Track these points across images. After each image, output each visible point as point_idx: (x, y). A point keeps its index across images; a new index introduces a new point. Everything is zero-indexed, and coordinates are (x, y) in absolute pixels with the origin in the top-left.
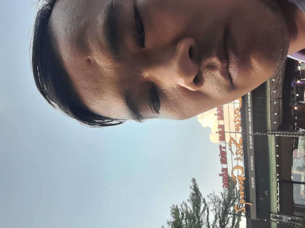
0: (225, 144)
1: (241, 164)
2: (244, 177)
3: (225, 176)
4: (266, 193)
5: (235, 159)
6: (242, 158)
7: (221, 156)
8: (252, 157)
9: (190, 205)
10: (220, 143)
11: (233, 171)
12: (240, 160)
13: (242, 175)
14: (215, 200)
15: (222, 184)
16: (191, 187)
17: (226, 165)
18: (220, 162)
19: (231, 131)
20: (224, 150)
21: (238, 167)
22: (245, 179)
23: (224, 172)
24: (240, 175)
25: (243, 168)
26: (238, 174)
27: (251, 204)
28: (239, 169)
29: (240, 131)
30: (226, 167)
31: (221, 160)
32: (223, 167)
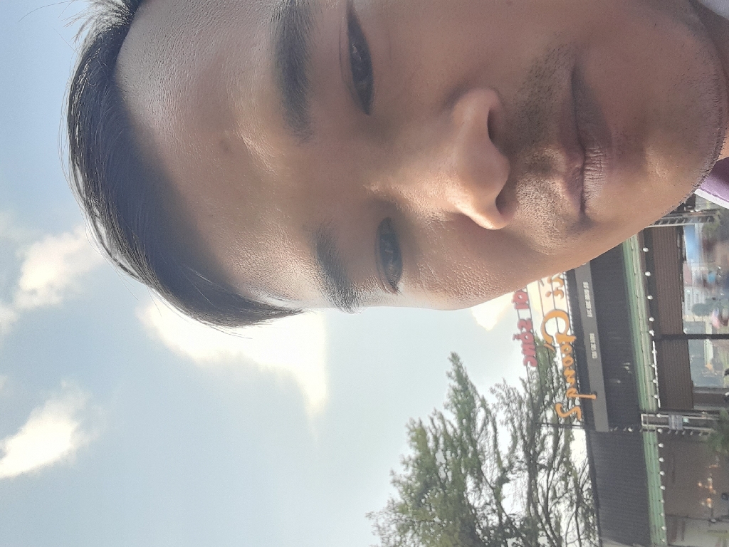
1: (563, 304)
2: (572, 335)
3: (527, 337)
4: (627, 368)
5: (548, 294)
6: (563, 289)
8: (586, 285)
9: (451, 417)
11: (544, 323)
12: (559, 296)
13: (566, 331)
14: (509, 398)
15: (522, 357)
16: (449, 375)
17: (528, 310)
18: (513, 305)
21: (556, 313)
22: (576, 341)
23: (524, 330)
24: (562, 331)
25: (568, 315)
26: (556, 331)
27: (593, 397)
28: (559, 319)
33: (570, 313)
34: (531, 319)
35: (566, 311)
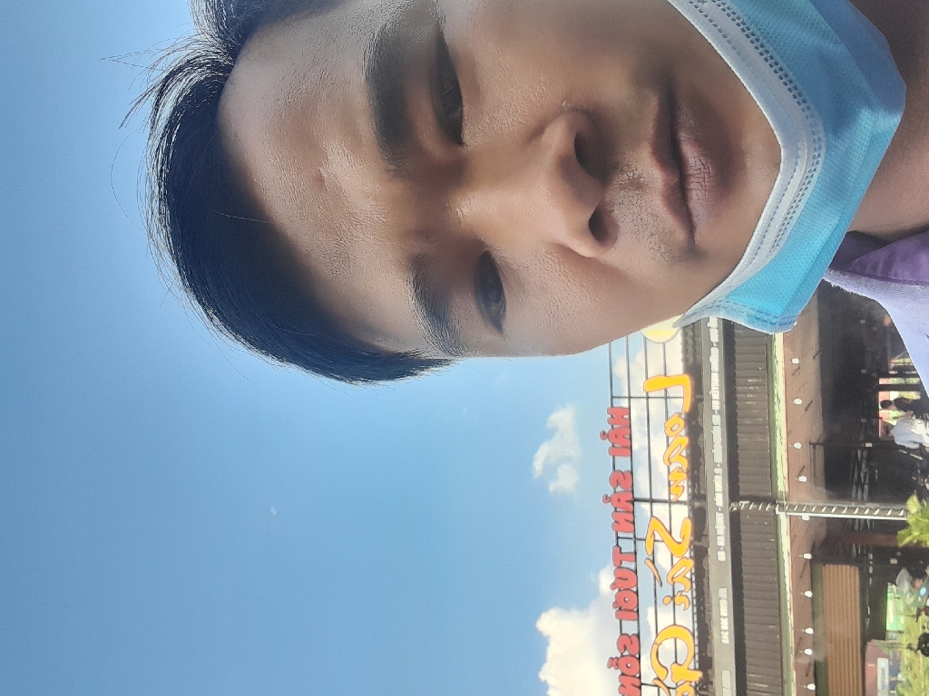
0: (632, 542)
1: (687, 618)
2: (696, 669)
3: (629, 665)
5: (667, 601)
7: (616, 591)
8: (723, 593)
10: (618, 538)
11: (657, 646)
13: (688, 662)
17: (636, 621)
18: (614, 611)
19: (654, 497)
20: (632, 566)
23: (626, 652)
25: (693, 635)
29: (684, 497)
30: (636, 632)
31: (615, 604)
32: (623, 632)
33: (696, 634)
34: (638, 636)
35: (692, 630)
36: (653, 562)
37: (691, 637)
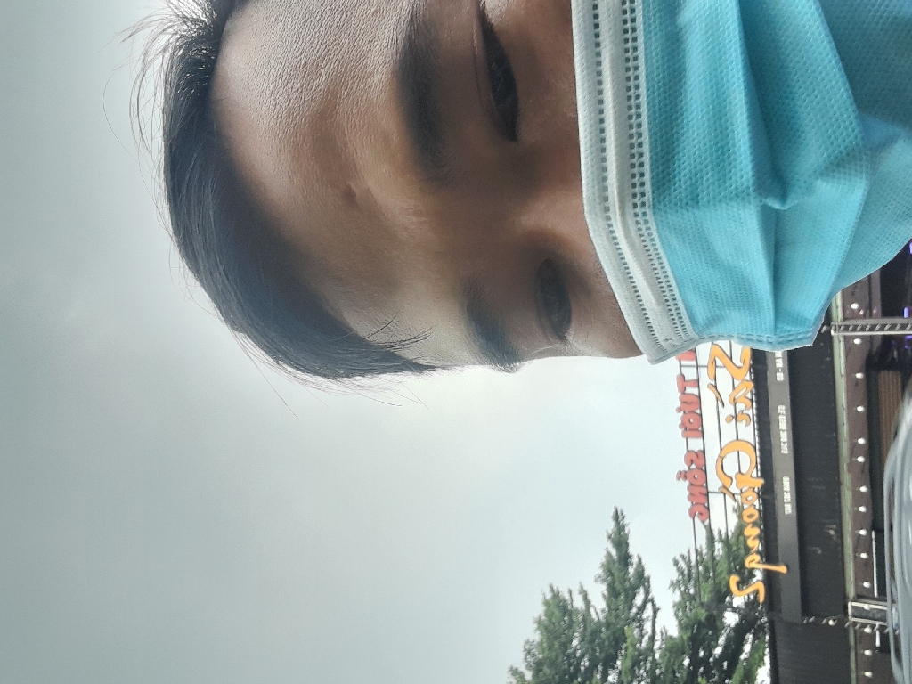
0: (695, 369)
2: (758, 477)
3: (696, 476)
5: (729, 419)
8: (782, 409)
10: (681, 366)
11: (722, 458)
13: (750, 471)
15: (689, 504)
17: (701, 439)
18: (680, 431)
21: (738, 444)
22: (763, 486)
23: (693, 466)
24: (744, 470)
25: (755, 448)
26: (737, 470)
27: (782, 569)
28: (741, 453)
30: (702, 449)
31: (681, 425)
32: (690, 449)
33: (757, 446)
34: (704, 452)
35: (753, 443)
36: (716, 387)
37: (752, 449)
